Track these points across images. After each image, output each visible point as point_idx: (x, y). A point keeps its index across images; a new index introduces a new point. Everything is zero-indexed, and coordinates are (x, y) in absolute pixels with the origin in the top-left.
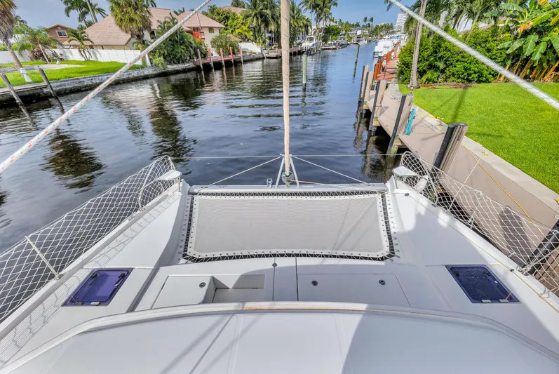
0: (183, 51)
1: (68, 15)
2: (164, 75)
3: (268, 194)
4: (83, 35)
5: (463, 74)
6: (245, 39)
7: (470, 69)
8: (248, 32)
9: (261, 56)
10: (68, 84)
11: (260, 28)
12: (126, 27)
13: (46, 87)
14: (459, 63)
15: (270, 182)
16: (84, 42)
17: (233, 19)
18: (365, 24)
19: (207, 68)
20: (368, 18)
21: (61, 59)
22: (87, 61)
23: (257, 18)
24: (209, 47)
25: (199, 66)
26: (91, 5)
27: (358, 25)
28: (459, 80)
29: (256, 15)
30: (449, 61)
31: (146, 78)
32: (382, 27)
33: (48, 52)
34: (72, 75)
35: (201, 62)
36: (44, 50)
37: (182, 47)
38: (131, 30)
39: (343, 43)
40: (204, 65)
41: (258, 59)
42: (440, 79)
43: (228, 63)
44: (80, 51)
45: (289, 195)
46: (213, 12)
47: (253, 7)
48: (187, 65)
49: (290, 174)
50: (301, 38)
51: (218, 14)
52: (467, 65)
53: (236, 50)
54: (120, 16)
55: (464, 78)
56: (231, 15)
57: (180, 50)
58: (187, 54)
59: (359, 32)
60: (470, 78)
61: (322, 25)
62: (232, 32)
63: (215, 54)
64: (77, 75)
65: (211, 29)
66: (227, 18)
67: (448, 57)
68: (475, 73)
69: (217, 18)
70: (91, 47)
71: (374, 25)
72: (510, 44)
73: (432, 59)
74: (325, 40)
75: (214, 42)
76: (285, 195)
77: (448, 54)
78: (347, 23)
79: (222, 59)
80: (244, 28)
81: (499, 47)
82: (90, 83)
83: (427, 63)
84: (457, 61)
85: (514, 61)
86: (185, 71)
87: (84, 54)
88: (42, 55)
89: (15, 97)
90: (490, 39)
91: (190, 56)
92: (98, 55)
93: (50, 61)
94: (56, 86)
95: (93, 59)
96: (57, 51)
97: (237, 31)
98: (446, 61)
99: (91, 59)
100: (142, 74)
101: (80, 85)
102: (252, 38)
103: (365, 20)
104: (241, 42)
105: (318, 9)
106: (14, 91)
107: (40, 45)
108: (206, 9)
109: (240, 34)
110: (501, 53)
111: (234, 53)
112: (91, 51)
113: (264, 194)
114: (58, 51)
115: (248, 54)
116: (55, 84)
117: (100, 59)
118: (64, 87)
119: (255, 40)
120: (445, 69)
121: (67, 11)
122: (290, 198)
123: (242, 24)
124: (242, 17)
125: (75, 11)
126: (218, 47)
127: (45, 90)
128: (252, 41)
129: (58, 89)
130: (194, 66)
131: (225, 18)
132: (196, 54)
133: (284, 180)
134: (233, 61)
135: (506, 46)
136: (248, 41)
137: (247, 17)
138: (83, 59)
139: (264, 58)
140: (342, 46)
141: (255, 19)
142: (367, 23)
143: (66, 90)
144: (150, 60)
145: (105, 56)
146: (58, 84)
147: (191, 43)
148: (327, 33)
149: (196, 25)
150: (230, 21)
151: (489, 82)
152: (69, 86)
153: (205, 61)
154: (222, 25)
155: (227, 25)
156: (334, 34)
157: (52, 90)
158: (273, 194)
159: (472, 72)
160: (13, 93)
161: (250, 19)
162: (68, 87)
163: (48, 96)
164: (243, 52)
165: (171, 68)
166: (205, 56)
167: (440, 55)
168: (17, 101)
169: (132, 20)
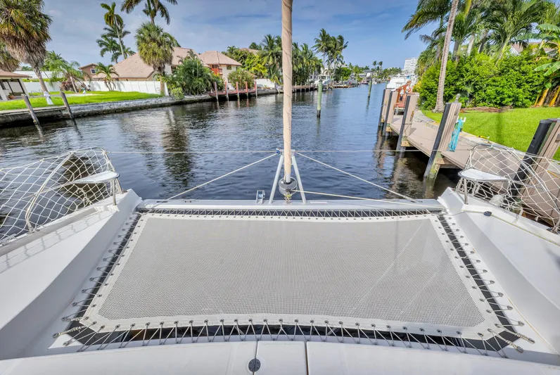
0: (200, 83)
1: (102, 56)
2: (181, 104)
3: (258, 213)
4: (111, 68)
5: (495, 98)
6: (260, 76)
7: (503, 93)
8: (264, 69)
9: (275, 91)
10: (87, 108)
11: (275, 66)
12: (149, 60)
13: (65, 109)
14: (490, 87)
15: (261, 196)
16: (110, 75)
17: (250, 58)
18: (374, 67)
19: (223, 100)
20: (378, 62)
21: (88, 90)
22: (111, 91)
23: (273, 58)
24: (226, 80)
25: (215, 98)
26: (124, 47)
27: (367, 68)
28: (492, 105)
29: (272, 54)
30: (477, 85)
31: (163, 106)
32: (391, 70)
33: (78, 84)
34: (93, 101)
35: (217, 94)
36: (74, 82)
37: (200, 79)
38: (153, 62)
39: (354, 82)
40: (220, 96)
41: (272, 94)
42: (468, 105)
43: (243, 97)
44: (106, 83)
45: (289, 215)
46: (232, 53)
47: (269, 48)
48: (203, 96)
49: (292, 180)
50: (313, 77)
51: (237, 54)
52: (499, 89)
53: (251, 85)
54: (144, 50)
55: (496, 103)
56: (249, 56)
57: (198, 82)
58: (204, 87)
59: (369, 75)
60: (504, 102)
61: (333, 66)
62: (249, 69)
63: (231, 88)
64: (97, 101)
65: (229, 67)
66: (245, 57)
67: (477, 82)
68: (509, 97)
69: (235, 57)
70: (117, 79)
71: (383, 68)
72: (548, 67)
73: (458, 83)
74: (337, 80)
75: (230, 77)
76: (284, 214)
77: (477, 78)
78: (357, 67)
79: (238, 92)
80: (260, 66)
81: (536, 70)
82: (108, 108)
83: (453, 87)
84: (487, 85)
85: (554, 85)
86: (201, 101)
87: (109, 85)
88: (72, 86)
89: (33, 117)
90: (525, 62)
91: (207, 89)
92: (122, 87)
93: (78, 91)
94: (75, 110)
95: (117, 89)
96: (85, 83)
97: (253, 68)
98: (474, 85)
99: (115, 90)
100: (160, 103)
101: (99, 109)
102: (267, 75)
103: (375, 63)
104: (256, 78)
105: (330, 51)
106: (33, 111)
107: (71, 78)
108: (226, 50)
109: (256, 71)
110: (539, 76)
111: (249, 88)
112: (116, 82)
113: (251, 213)
114: (87, 83)
115: (262, 89)
116: (75, 108)
117: (123, 90)
118: (83, 111)
119: (269, 77)
120: (474, 93)
121: (102, 53)
122: (290, 219)
123: (259, 62)
124: (258, 56)
125: (109, 52)
126: (235, 81)
127: (64, 113)
128: (267, 77)
129: (77, 112)
130: (210, 97)
131: (242, 57)
132: (213, 86)
133: (283, 190)
134: (247, 94)
135: (544, 69)
136: (263, 77)
137: (264, 56)
138: (108, 90)
139: (277, 93)
140: (353, 85)
141: (271, 57)
142: (377, 66)
143: (84, 113)
144: (169, 90)
145: (128, 87)
146: (78, 107)
147: (209, 76)
148: (338, 73)
149: (215, 62)
150: (247, 60)
151: (526, 107)
152: (88, 109)
153: (221, 93)
154: (239, 63)
155: (244, 64)
156: (345, 76)
157: (70, 112)
158: (265, 213)
159: (506, 96)
160: (31, 113)
161: (266, 58)
162: (86, 110)
163: (66, 118)
164: (258, 87)
165: (187, 98)
166: (221, 88)
167: (467, 79)
168: (34, 121)
169: (155, 54)
